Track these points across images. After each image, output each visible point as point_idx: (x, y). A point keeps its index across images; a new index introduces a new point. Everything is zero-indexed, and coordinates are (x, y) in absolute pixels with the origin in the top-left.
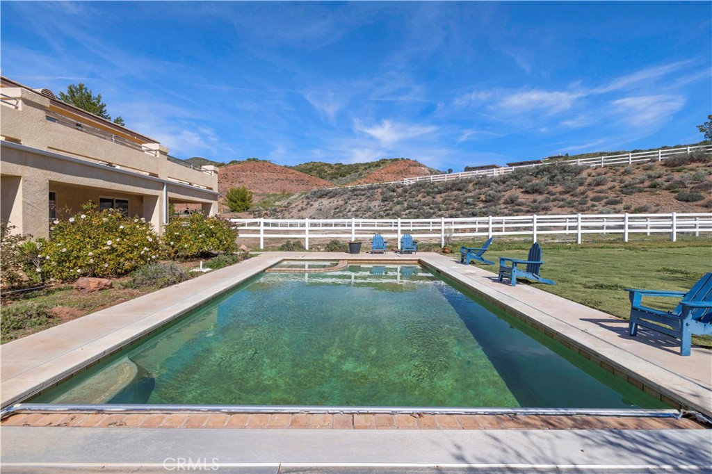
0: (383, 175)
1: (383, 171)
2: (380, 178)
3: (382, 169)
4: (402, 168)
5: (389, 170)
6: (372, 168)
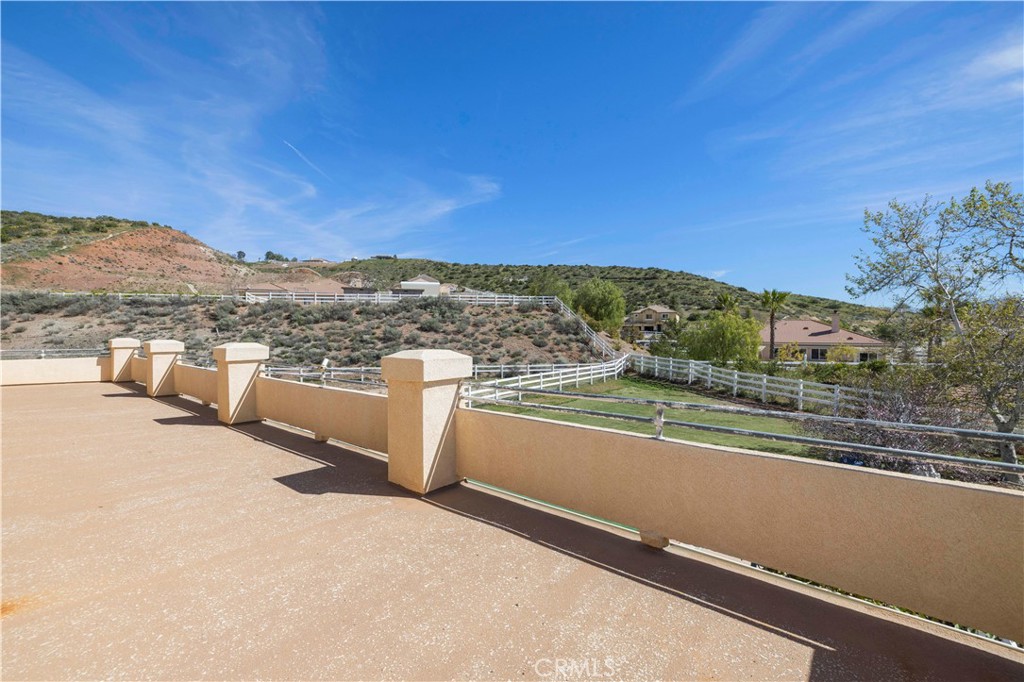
0: (120, 252)
1: (115, 244)
2: (112, 257)
3: (113, 238)
4: (158, 243)
5: (131, 243)
6: (83, 233)
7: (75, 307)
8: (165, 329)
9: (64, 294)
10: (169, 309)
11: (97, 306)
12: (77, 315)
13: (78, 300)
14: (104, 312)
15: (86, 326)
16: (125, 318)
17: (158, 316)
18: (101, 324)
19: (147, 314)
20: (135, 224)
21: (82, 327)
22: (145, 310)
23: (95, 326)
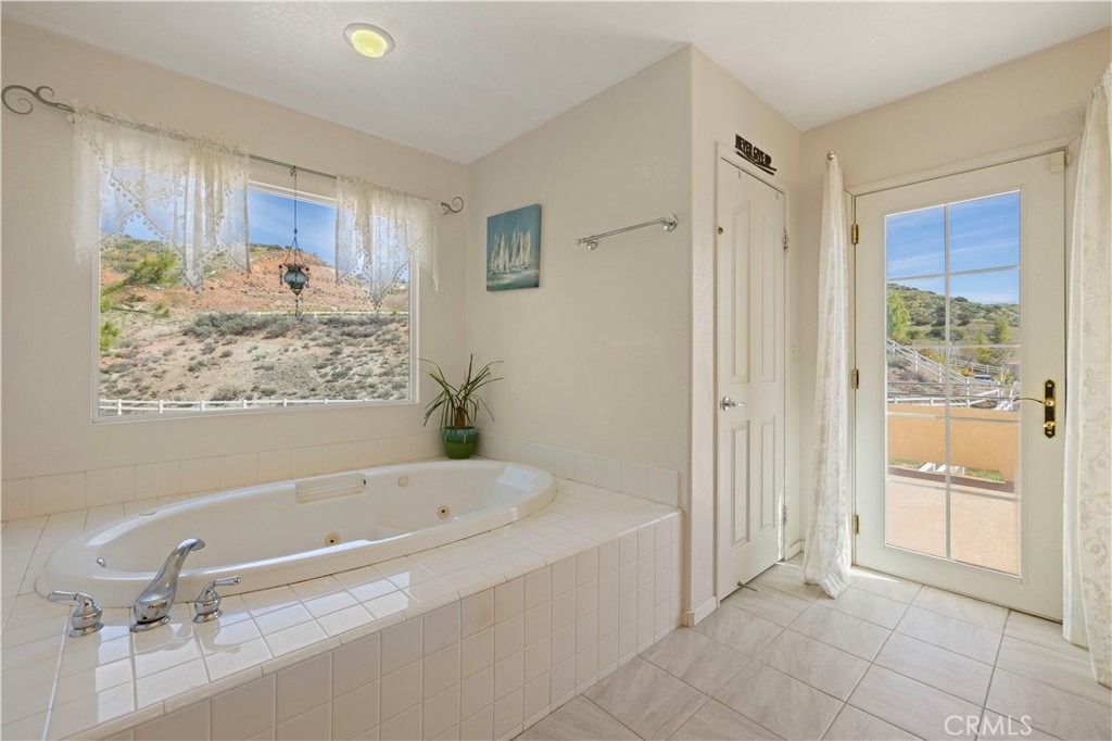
0: (261, 276)
3: (254, 262)
5: (270, 267)
7: (275, 327)
8: (374, 352)
9: (260, 313)
10: (370, 329)
11: (294, 327)
12: (277, 336)
13: (275, 321)
14: (304, 333)
15: (291, 348)
16: (328, 340)
17: (360, 336)
18: (306, 347)
19: (349, 335)
20: (270, 248)
21: (286, 351)
22: (346, 329)
23: (300, 349)
